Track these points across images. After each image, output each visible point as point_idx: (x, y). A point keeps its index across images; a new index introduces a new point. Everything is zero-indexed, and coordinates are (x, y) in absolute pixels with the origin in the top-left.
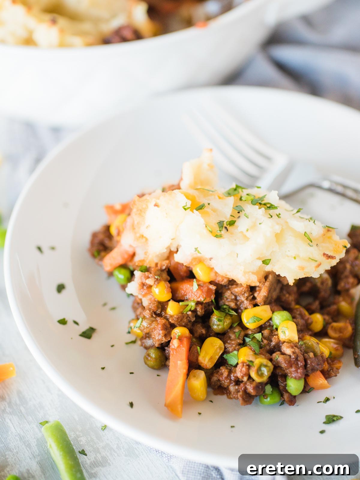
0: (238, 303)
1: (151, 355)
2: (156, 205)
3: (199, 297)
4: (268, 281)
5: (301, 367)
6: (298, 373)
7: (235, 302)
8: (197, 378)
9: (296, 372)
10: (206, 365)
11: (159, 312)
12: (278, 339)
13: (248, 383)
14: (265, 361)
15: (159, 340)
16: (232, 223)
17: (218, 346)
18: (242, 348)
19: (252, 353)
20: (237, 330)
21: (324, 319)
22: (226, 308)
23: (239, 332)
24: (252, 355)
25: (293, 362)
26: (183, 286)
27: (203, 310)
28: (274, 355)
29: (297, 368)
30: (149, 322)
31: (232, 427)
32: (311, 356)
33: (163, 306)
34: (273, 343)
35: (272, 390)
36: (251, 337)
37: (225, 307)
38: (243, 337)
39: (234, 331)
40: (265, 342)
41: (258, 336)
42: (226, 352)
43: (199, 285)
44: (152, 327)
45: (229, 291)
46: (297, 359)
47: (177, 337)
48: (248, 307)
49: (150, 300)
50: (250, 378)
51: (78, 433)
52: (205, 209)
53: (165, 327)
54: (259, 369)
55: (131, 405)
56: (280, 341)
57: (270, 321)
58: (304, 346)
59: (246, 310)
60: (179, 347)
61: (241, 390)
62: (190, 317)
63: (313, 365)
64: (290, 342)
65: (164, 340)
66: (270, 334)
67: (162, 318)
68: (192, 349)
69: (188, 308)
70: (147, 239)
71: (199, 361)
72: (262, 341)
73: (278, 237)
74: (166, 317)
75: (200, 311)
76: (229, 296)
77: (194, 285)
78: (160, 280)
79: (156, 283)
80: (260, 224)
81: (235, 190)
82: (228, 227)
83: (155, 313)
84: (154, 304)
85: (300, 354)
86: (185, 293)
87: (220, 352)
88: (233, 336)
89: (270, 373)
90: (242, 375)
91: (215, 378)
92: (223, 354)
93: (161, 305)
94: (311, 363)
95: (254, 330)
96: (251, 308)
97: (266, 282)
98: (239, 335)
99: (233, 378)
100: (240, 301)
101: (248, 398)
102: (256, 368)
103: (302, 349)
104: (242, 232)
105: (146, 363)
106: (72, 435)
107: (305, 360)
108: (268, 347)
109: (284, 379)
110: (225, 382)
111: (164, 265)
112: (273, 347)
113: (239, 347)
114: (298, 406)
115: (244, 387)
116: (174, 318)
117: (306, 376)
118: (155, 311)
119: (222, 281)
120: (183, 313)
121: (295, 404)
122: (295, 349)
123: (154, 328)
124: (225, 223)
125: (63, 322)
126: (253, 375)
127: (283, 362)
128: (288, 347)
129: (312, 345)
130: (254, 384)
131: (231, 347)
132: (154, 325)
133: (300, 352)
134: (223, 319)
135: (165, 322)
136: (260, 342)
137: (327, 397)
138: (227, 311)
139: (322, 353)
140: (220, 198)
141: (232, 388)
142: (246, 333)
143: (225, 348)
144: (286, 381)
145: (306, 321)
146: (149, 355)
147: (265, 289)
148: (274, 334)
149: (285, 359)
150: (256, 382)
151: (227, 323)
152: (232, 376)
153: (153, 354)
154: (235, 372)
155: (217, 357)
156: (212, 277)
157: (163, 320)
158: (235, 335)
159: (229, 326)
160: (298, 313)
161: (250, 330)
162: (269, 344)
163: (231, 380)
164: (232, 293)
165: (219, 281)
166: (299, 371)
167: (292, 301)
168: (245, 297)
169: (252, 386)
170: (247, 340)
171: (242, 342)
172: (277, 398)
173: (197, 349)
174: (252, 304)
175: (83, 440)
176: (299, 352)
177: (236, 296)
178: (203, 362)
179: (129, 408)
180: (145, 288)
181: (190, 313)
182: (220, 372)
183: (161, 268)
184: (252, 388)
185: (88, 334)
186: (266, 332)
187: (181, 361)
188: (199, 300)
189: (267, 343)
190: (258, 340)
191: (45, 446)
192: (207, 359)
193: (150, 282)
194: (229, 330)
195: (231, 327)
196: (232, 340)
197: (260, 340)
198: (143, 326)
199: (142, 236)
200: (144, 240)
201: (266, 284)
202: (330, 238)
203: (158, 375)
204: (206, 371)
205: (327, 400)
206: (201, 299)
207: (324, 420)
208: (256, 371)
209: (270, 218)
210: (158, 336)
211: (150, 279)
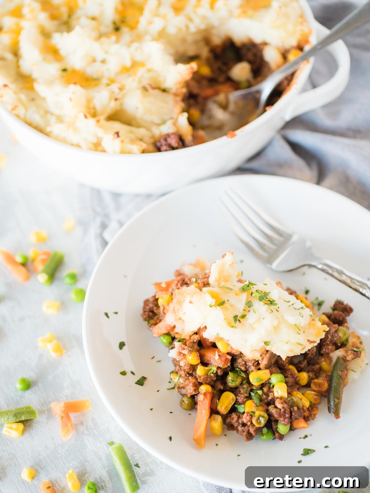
0: (247, 367)
1: (185, 401)
2: (190, 302)
3: (219, 364)
4: (269, 353)
5: (287, 418)
6: (285, 421)
7: (245, 366)
8: (216, 421)
9: (284, 421)
10: (222, 412)
11: (191, 373)
12: (274, 395)
13: (250, 427)
14: (263, 413)
15: (190, 393)
16: (243, 316)
17: (231, 399)
18: (248, 400)
19: (254, 405)
20: (245, 386)
21: (309, 376)
22: (238, 371)
23: (247, 388)
24: (255, 407)
25: (282, 414)
26: (208, 354)
27: (222, 372)
28: (270, 407)
29: (285, 418)
30: (184, 379)
31: (239, 455)
32: (295, 410)
33: (193, 368)
34: (270, 398)
35: (268, 431)
36: (255, 392)
37: (237, 369)
38: (249, 392)
39: (244, 386)
40: (264, 396)
41: (260, 392)
42: (236, 402)
43: (219, 356)
44: (186, 383)
45: (241, 359)
46: (285, 412)
47: (203, 393)
48: (254, 371)
49: (185, 362)
50: (252, 423)
51: (134, 451)
52: (225, 305)
53: (195, 385)
54: (258, 419)
55: (170, 438)
56: (275, 397)
57: (269, 380)
58: (291, 401)
59: (253, 372)
60: (204, 400)
61: (246, 431)
62: (212, 378)
63: (296, 417)
64: (281, 398)
65: (194, 393)
66: (268, 390)
67: (193, 378)
68: (213, 400)
69: (211, 371)
70: (183, 321)
71: (218, 409)
72: (262, 396)
73: (276, 329)
74: (196, 376)
75: (220, 373)
76: (241, 362)
77: (216, 355)
78: (192, 351)
79: (189, 353)
80: (263, 319)
81: (248, 286)
82: (241, 319)
83: (188, 373)
84: (188, 366)
85: (287, 408)
86: (210, 360)
87: (233, 403)
88: (242, 391)
89: (265, 422)
90: (246, 421)
91: (228, 420)
92: (234, 404)
93: (193, 367)
94: (295, 415)
95: (257, 387)
96: (256, 372)
97: (267, 354)
98: (247, 390)
99: (240, 422)
100: (249, 366)
101: (250, 436)
102: (256, 418)
103: (289, 404)
104: (250, 324)
105: (181, 406)
106: (130, 453)
107: (291, 413)
108: (266, 401)
109: (276, 424)
110: (235, 424)
111: (196, 339)
112: (269, 401)
113: (246, 399)
114: (285, 440)
115: (248, 429)
116: (201, 379)
117: (291, 423)
118: (188, 372)
119: (236, 353)
120: (208, 375)
121: (283, 440)
122: (284, 405)
123: (188, 385)
124: (239, 317)
125: (124, 373)
126: (254, 422)
127: (275, 414)
128: (280, 403)
129: (297, 401)
130: (255, 428)
131: (240, 399)
132: (187, 382)
133: (288, 407)
134: (235, 379)
135: (195, 381)
136: (260, 396)
137: (306, 435)
138: (239, 373)
139: (304, 406)
140: (236, 294)
141: (240, 428)
142: (252, 388)
143: (236, 399)
144: (277, 425)
145: (295, 379)
146: (183, 401)
147: (266, 359)
148: (271, 391)
149: (277, 412)
150: (256, 427)
151: (239, 382)
152: (240, 421)
153: (186, 401)
154: (242, 418)
155: (230, 406)
156: (229, 350)
157: (193, 380)
158: (244, 390)
159: (240, 383)
160: (290, 373)
161: (255, 386)
162: (267, 398)
163: (239, 423)
164: (243, 360)
165: (234, 353)
166: (286, 420)
167: (286, 363)
168: (252, 363)
169: (253, 430)
170: (252, 394)
171: (248, 395)
172: (270, 436)
173: (216, 401)
174: (256, 369)
175: (137, 456)
176: (286, 407)
177: (246, 363)
178: (220, 410)
179: (169, 441)
180: (182, 355)
181: (212, 375)
182: (232, 416)
183: (193, 341)
184: (253, 431)
185: (141, 382)
186: (265, 389)
187: (205, 410)
188: (219, 366)
189: (266, 398)
190: (259, 395)
191: (112, 460)
192: (223, 408)
193: (185, 352)
194: (240, 386)
195: (241, 384)
196: (241, 394)
197: (261, 395)
198: (180, 382)
199: (180, 319)
200: (182, 321)
201: (267, 355)
202: (314, 325)
203: (189, 414)
204: (222, 416)
205: (306, 437)
206: (221, 366)
207: (302, 452)
208: (256, 420)
209: (271, 313)
210: (190, 390)
211: (185, 350)
